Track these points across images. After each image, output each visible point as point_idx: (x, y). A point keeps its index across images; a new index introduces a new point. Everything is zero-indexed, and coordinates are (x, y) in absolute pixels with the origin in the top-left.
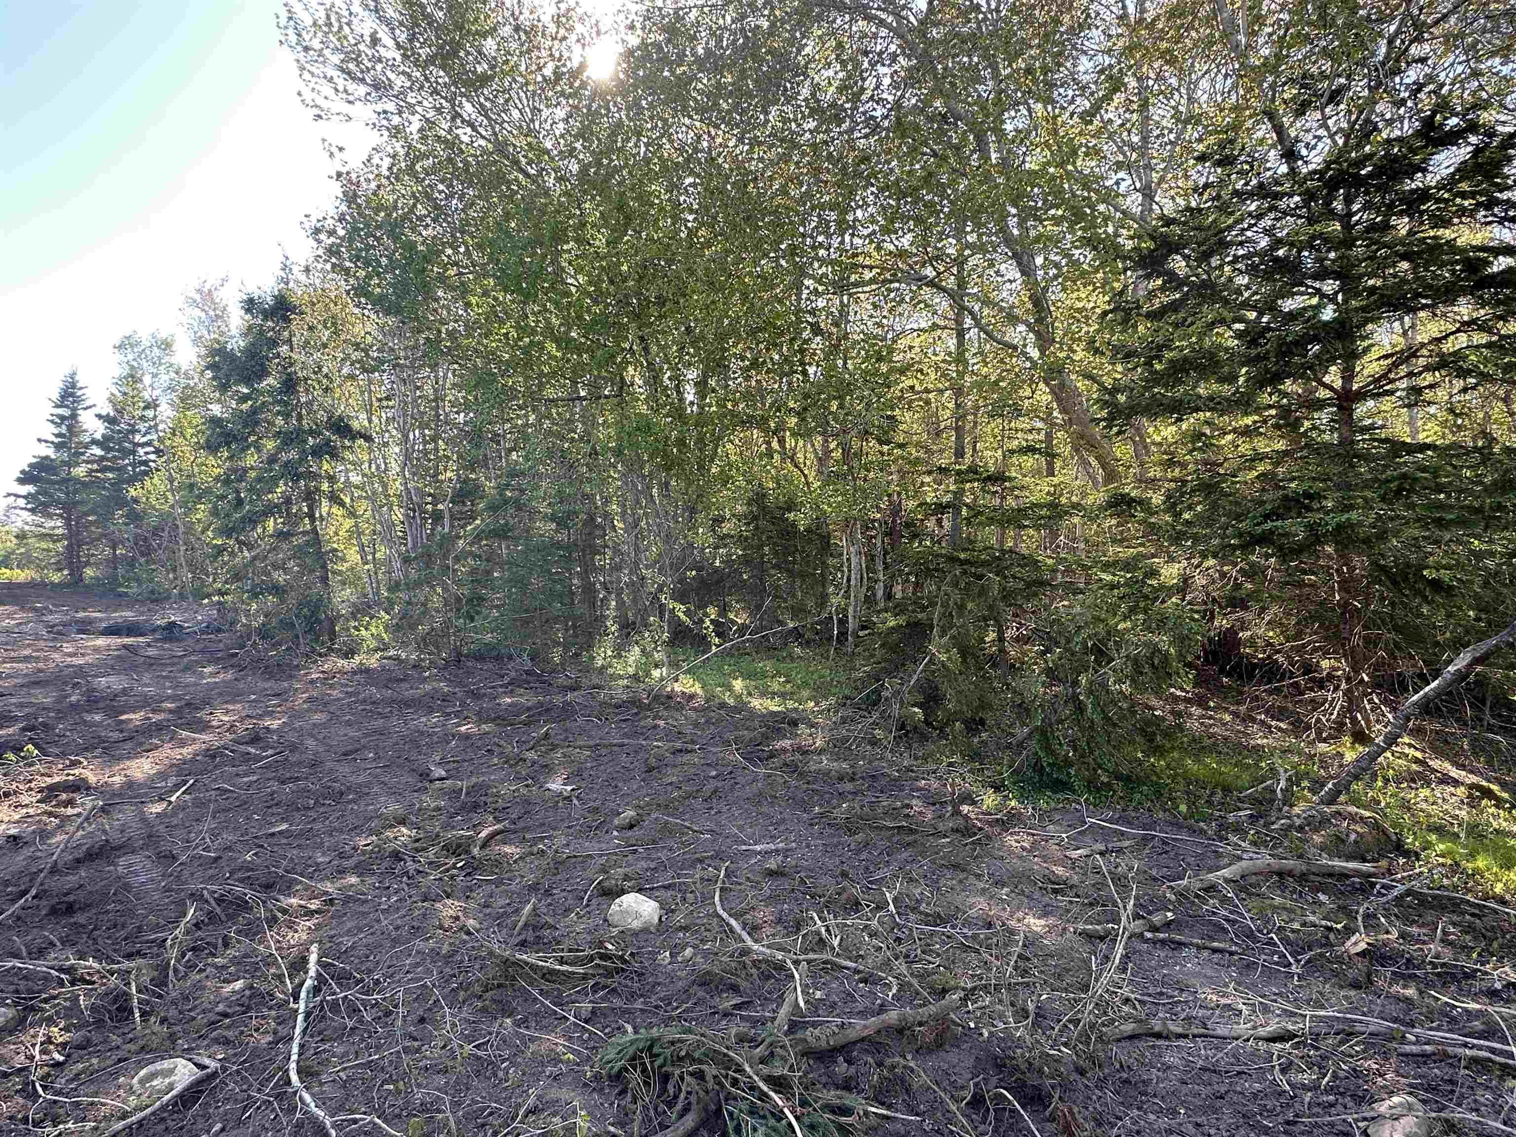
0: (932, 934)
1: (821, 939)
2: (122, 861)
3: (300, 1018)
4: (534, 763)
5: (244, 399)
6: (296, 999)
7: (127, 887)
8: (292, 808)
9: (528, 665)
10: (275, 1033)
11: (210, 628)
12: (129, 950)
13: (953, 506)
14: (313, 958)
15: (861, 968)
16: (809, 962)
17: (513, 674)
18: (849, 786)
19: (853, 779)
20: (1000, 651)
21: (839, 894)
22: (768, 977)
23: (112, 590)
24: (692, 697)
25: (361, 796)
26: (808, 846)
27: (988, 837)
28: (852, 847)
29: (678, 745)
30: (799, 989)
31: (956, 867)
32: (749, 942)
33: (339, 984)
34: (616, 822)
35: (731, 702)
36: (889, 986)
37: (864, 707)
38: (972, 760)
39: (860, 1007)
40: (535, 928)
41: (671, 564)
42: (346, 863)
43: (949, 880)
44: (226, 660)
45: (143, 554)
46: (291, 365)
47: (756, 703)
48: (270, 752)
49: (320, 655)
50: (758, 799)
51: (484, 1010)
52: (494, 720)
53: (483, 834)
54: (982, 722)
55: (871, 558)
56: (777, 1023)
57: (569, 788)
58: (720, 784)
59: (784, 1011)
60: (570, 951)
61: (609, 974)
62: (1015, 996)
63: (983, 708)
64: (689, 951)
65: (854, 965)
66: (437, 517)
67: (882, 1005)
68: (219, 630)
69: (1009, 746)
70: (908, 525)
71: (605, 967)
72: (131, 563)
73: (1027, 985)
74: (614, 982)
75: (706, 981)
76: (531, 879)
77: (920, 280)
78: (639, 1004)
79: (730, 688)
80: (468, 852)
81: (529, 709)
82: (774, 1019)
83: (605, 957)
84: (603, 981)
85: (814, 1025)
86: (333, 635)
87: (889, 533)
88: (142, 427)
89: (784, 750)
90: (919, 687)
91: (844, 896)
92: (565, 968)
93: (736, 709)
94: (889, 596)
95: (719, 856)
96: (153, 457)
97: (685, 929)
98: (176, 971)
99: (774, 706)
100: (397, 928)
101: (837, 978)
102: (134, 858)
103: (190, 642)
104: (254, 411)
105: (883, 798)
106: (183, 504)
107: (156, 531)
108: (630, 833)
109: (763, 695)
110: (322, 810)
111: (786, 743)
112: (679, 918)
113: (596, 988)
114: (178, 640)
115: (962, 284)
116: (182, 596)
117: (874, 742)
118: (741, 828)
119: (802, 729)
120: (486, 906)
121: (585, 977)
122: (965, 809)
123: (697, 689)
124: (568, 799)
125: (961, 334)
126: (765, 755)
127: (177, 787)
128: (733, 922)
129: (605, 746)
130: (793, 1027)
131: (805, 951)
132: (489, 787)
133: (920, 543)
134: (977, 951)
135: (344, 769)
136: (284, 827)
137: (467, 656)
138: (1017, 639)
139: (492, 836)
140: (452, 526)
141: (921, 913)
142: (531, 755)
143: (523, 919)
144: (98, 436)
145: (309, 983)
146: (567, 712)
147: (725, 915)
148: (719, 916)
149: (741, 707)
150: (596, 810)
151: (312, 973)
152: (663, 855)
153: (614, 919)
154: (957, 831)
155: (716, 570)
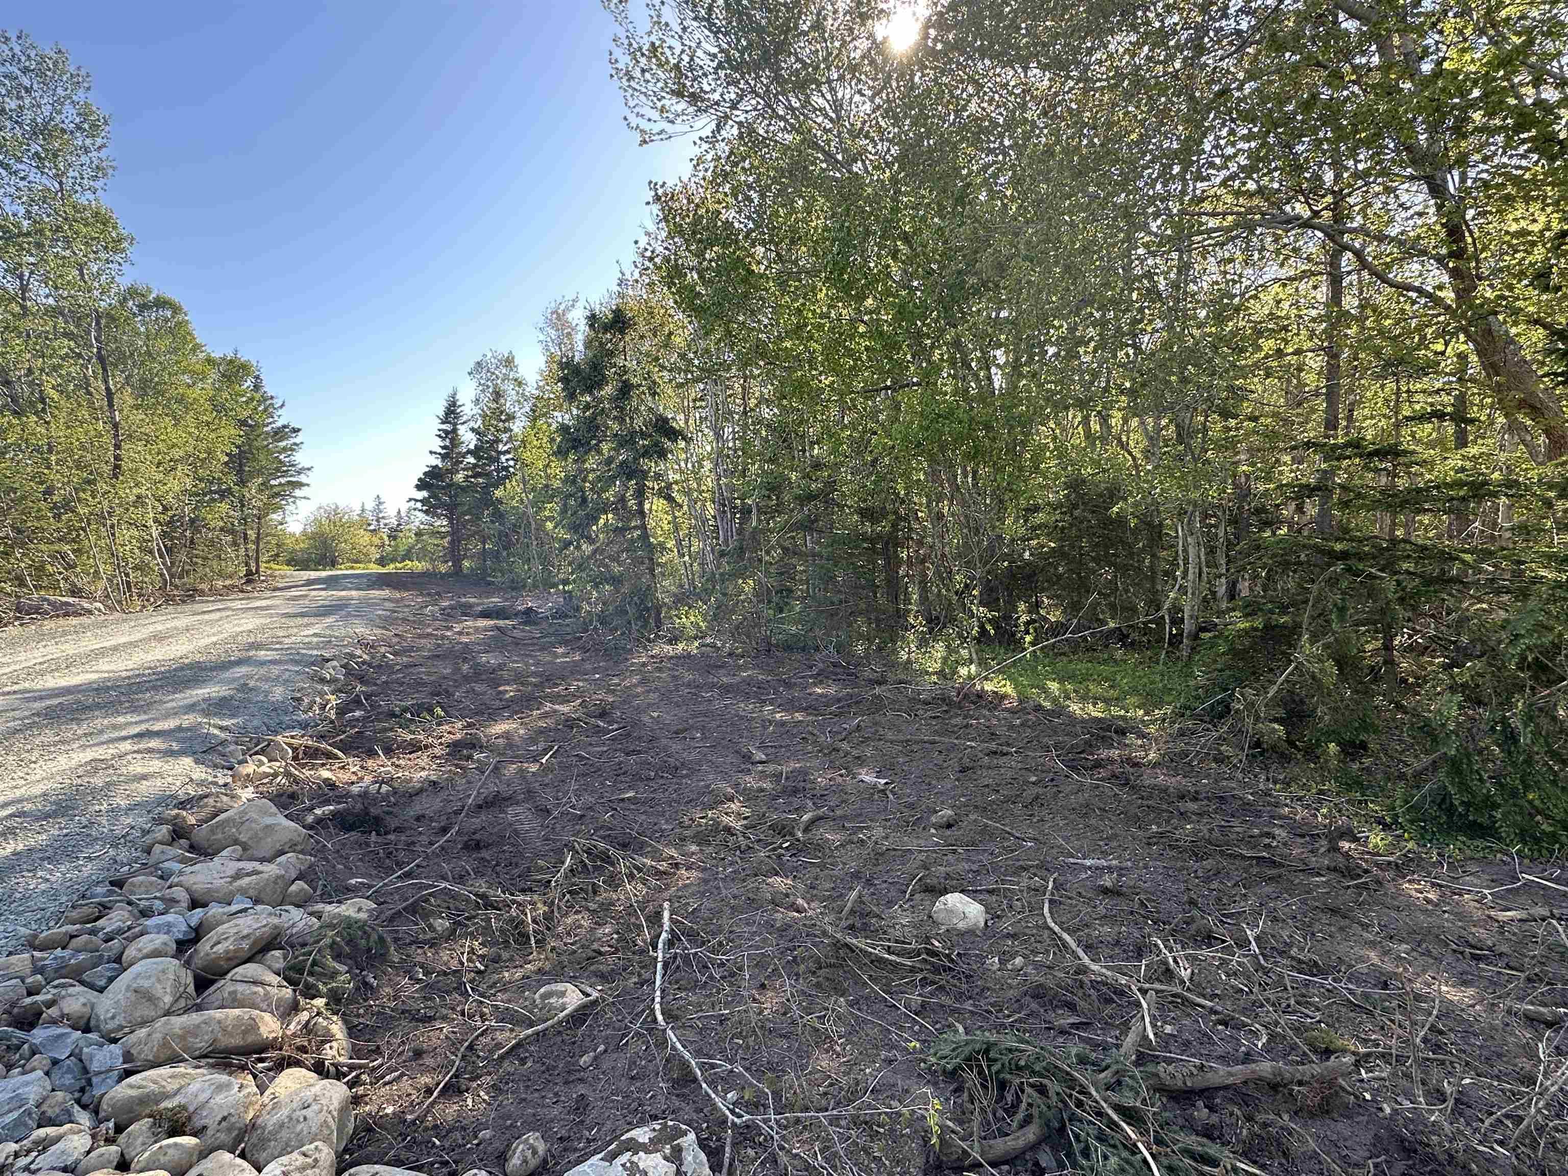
0: (1307, 984)
1: (1168, 970)
2: (510, 810)
3: (659, 965)
4: (847, 754)
5: (587, 407)
6: (655, 948)
7: (516, 832)
8: (637, 778)
9: (835, 658)
10: (640, 975)
11: (560, 614)
12: (522, 885)
13: (1321, 489)
14: (666, 915)
15: (1219, 1008)
16: (1157, 992)
17: (821, 665)
18: (1192, 806)
19: (1195, 799)
20: (1385, 662)
21: (1188, 924)
22: (1109, 1001)
23: (483, 579)
24: (1004, 697)
25: (693, 771)
26: (1146, 867)
27: (1379, 882)
28: (1200, 874)
29: (993, 746)
30: (1147, 1020)
31: (1334, 911)
32: (1086, 960)
33: (689, 941)
34: (933, 819)
35: (1047, 705)
36: (1256, 1034)
37: (1207, 719)
38: (1349, 788)
39: (1220, 1051)
40: (862, 916)
41: (981, 557)
42: (687, 833)
43: (1324, 924)
44: (571, 642)
45: (505, 548)
46: (626, 372)
47: (1075, 708)
48: (615, 726)
49: (649, 640)
50: (1086, 810)
51: (818, 985)
52: (805, 709)
53: (806, 817)
54: (1364, 746)
55: (1211, 551)
56: (1123, 1050)
57: (883, 781)
58: (1041, 791)
59: (1131, 1039)
60: (897, 942)
61: (936, 970)
62: (1427, 1073)
63: (1366, 730)
64: (1019, 961)
65: (1209, 1004)
66: (746, 512)
67: (1247, 1054)
68: (566, 616)
69: (1402, 776)
70: (1258, 511)
71: (932, 964)
72: (496, 555)
73: (1443, 1063)
74: (943, 979)
75: (1039, 993)
76: (853, 866)
77: (1288, 222)
78: (968, 1005)
79: (1044, 689)
80: (792, 834)
81: (839, 700)
82: (1118, 1047)
83: (933, 953)
84: (931, 976)
85: (1169, 1061)
86: (659, 623)
87: (1234, 521)
88: (505, 437)
89: (1111, 761)
90: (1278, 701)
91: (1194, 927)
92: (892, 958)
93: (1051, 713)
94: (1232, 594)
95: (1045, 867)
96: (511, 463)
97: (1014, 936)
98: (559, 908)
99: (1096, 711)
100: (735, 897)
101: (1189, 1015)
102: (519, 809)
103: (544, 625)
104: (594, 417)
105: (1235, 822)
106: (534, 504)
107: (515, 528)
108: (948, 832)
109: (1084, 699)
110: (661, 781)
111: (1115, 753)
112: (1006, 925)
113: (924, 982)
114: (535, 624)
115: (1338, 218)
116: (535, 586)
117: (1220, 759)
118: (1067, 839)
119: (1131, 739)
120: (813, 887)
121: (913, 970)
122: (1345, 845)
123: (1009, 689)
124: (883, 791)
125: (1336, 280)
126: (1089, 764)
127: (545, 751)
128: (1066, 936)
129: (916, 742)
130: (1141, 1059)
131: (1149, 980)
132: (806, 774)
133: (1274, 533)
134: (1370, 1013)
135: (676, 747)
136: (631, 794)
137: (777, 646)
138: (1410, 649)
139: (813, 821)
140: (759, 520)
141: (1293, 958)
142: (845, 746)
143: (849, 904)
144: (472, 447)
145: (664, 935)
146: (877, 705)
147: (1056, 929)
148: (1051, 929)
149: (1059, 711)
150: (911, 806)
151: (666, 927)
152: (985, 858)
153: (939, 917)
154: (1335, 870)
155: (1028, 564)
